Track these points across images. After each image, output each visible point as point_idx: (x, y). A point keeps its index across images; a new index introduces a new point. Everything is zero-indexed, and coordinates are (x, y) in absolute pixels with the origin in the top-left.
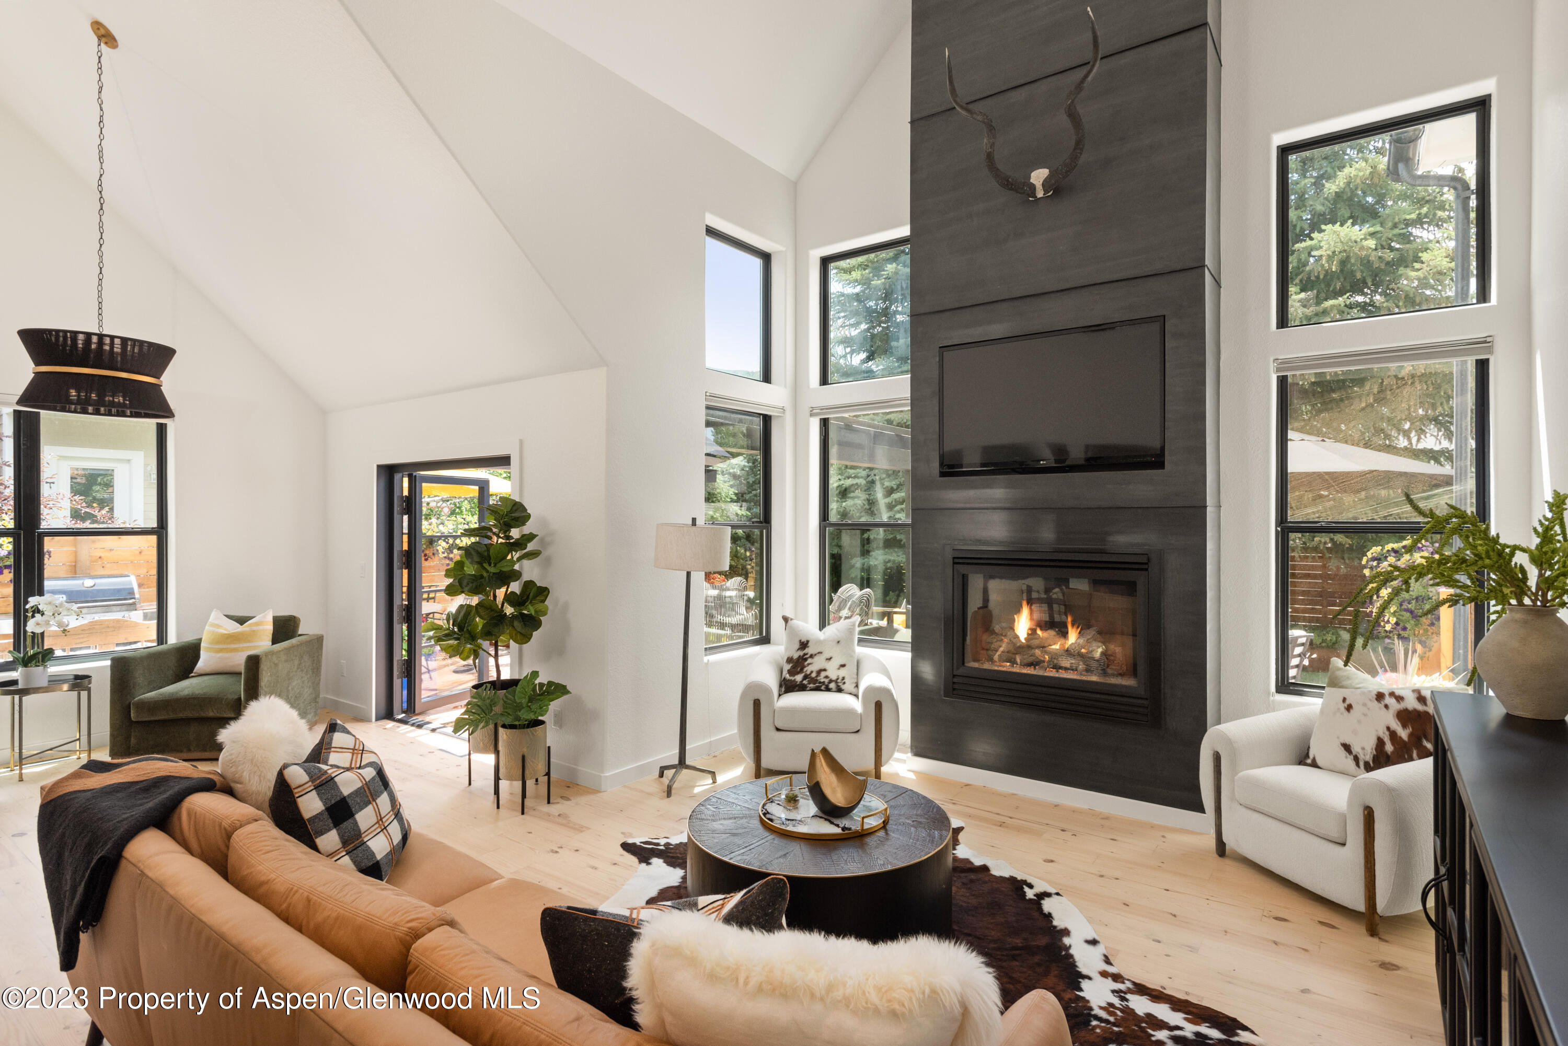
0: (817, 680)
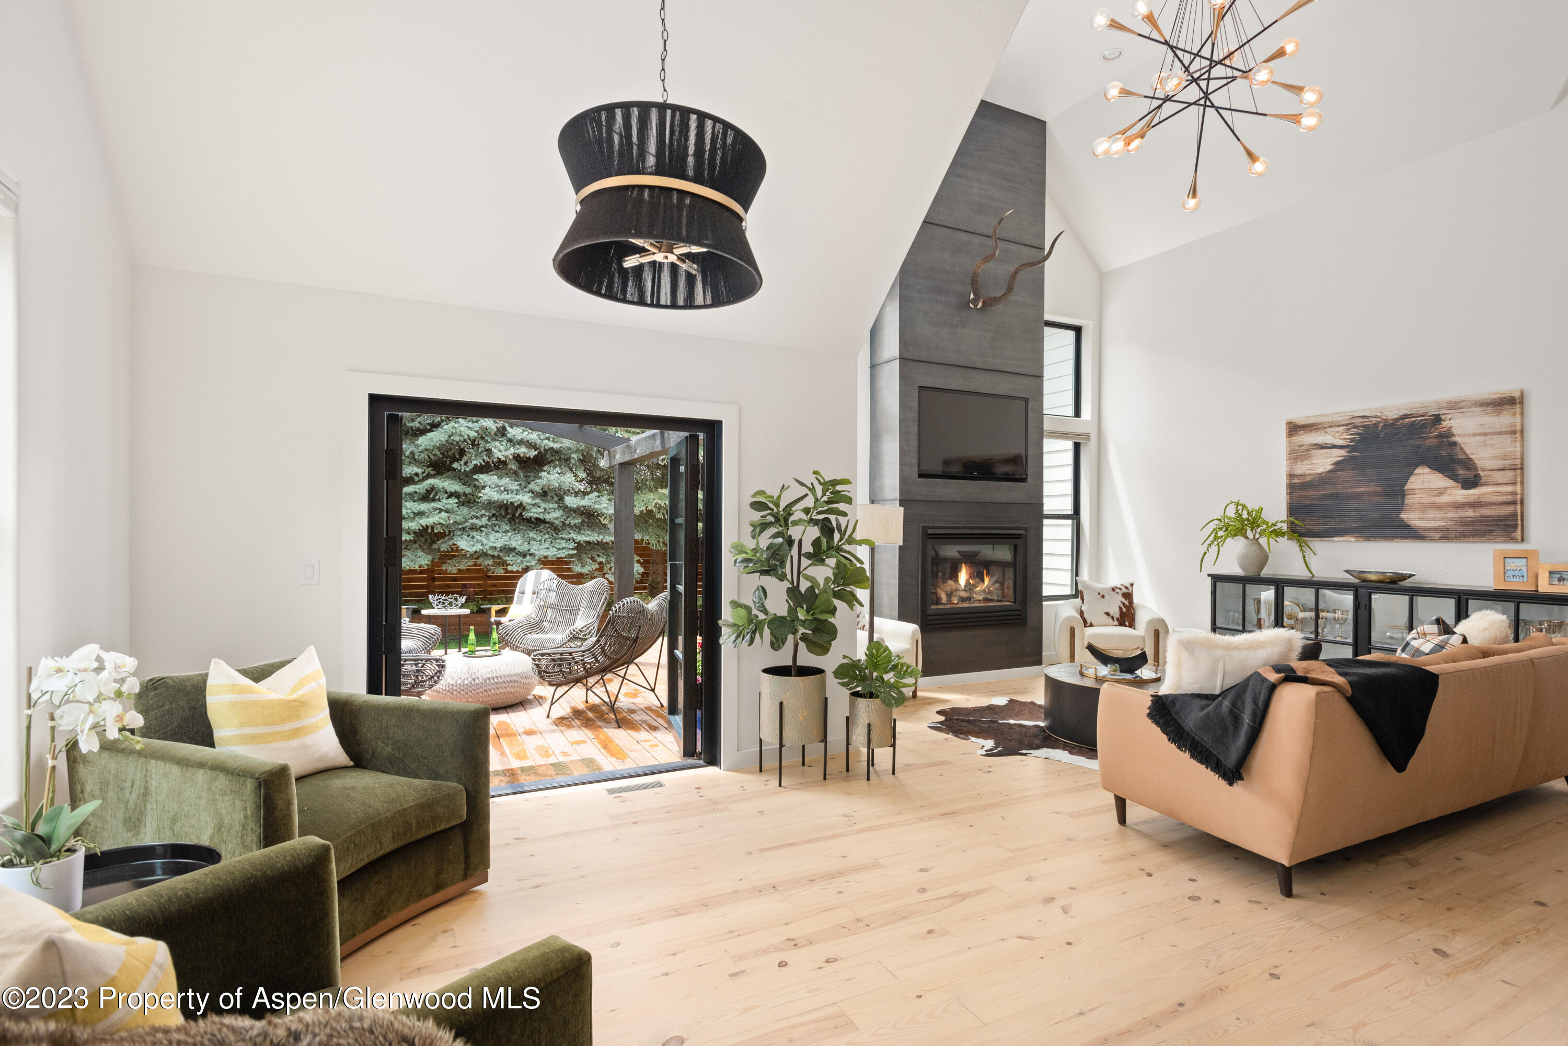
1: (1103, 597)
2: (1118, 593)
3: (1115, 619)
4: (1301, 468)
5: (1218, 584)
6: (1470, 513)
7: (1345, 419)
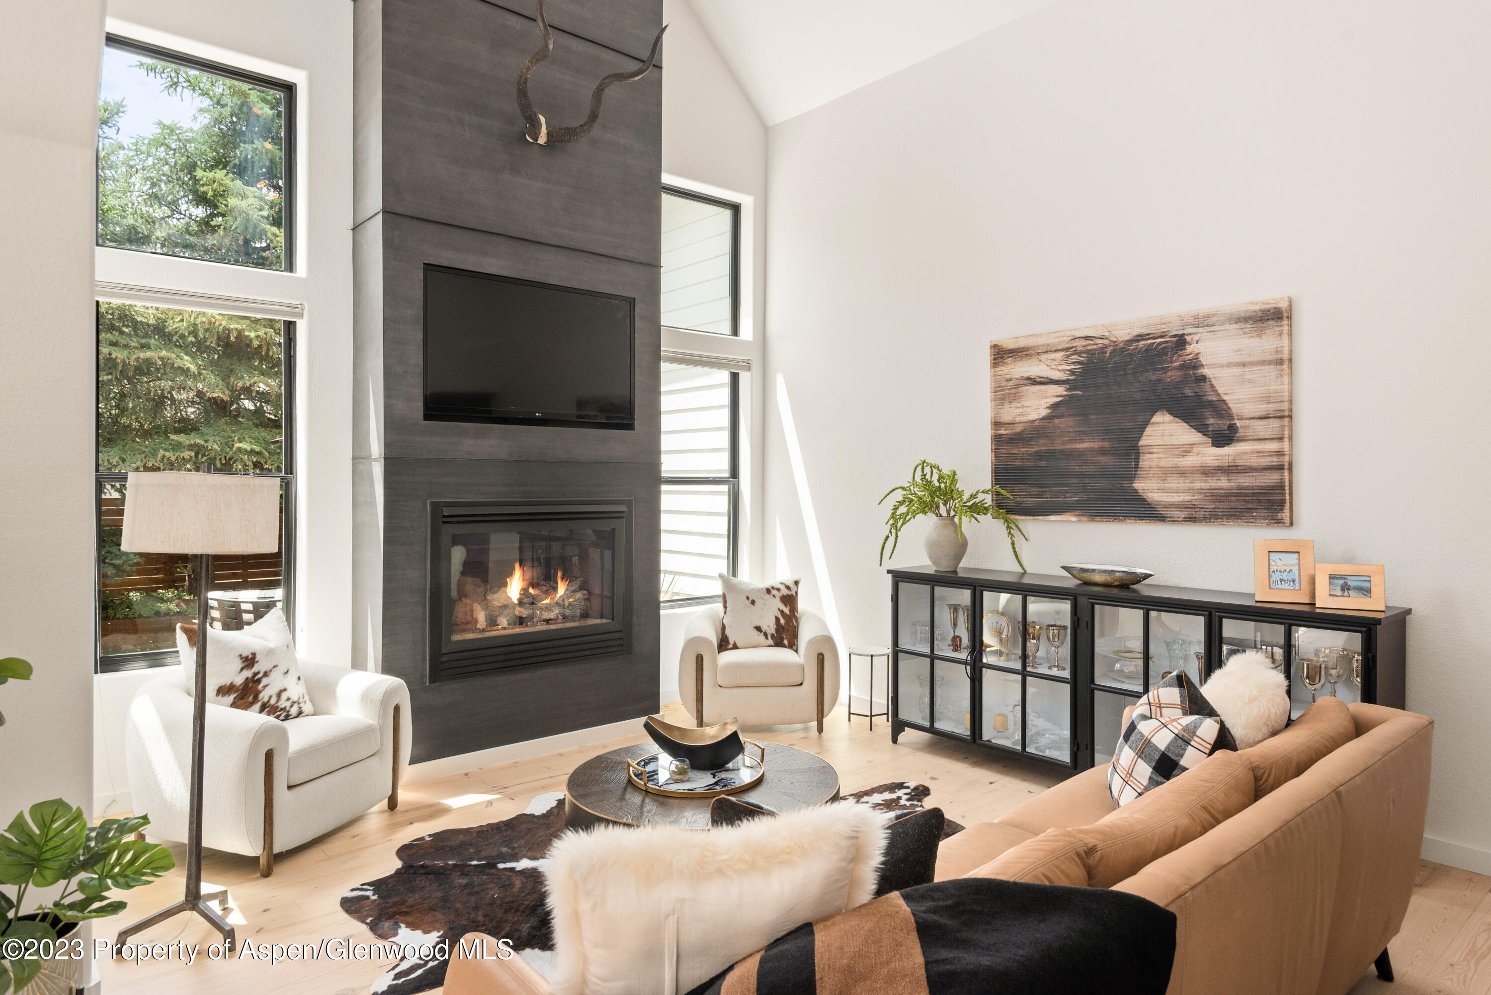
0: (277, 707)
1: (753, 602)
2: (774, 596)
3: (769, 637)
4: (1009, 413)
5: (902, 586)
6: (1223, 483)
7: (1063, 340)
